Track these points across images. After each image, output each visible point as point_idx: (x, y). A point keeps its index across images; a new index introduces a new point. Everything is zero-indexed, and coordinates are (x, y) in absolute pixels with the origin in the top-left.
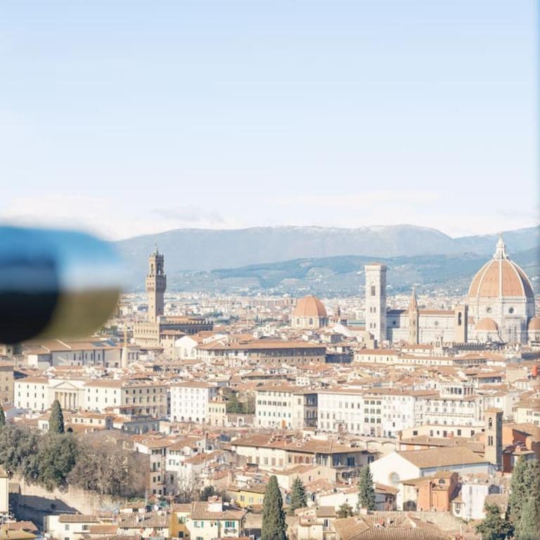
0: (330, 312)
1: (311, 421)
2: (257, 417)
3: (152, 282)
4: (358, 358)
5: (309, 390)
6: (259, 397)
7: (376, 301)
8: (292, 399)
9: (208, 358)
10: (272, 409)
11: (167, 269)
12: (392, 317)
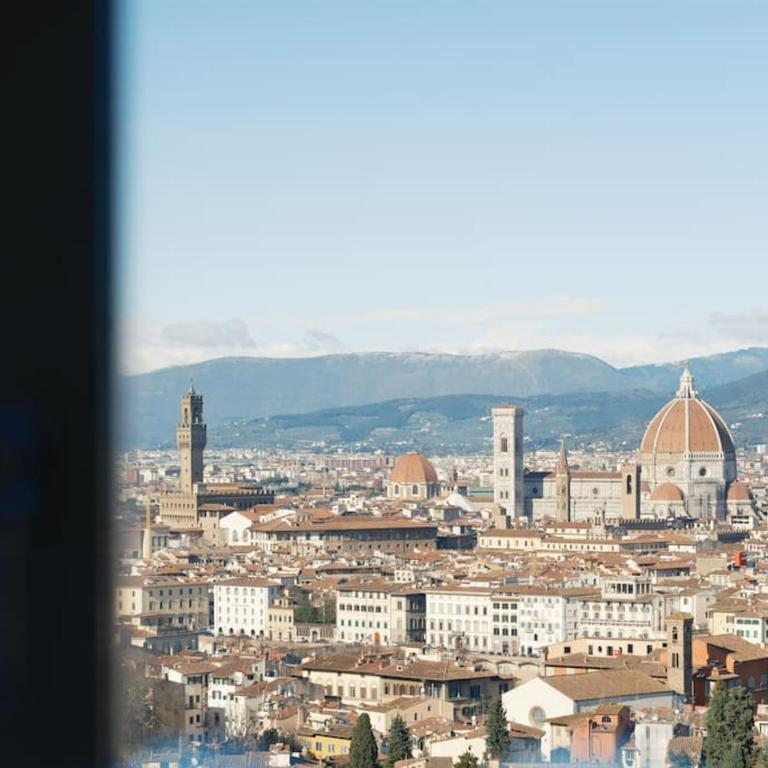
0: (442, 476)
1: (416, 633)
2: (339, 629)
3: (186, 435)
4: (484, 542)
5: (414, 589)
6: (341, 599)
7: (508, 460)
8: (390, 602)
9: (268, 544)
10: (360, 616)
11: (207, 415)
12: (530, 484)
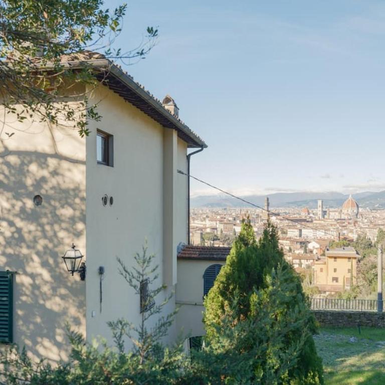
0: (310, 211)
1: (300, 235)
2: (288, 235)
3: (266, 204)
4: (314, 222)
5: (300, 229)
6: (289, 230)
7: (320, 209)
8: (296, 230)
9: (278, 221)
10: (291, 233)
11: (270, 201)
12: (324, 213)
